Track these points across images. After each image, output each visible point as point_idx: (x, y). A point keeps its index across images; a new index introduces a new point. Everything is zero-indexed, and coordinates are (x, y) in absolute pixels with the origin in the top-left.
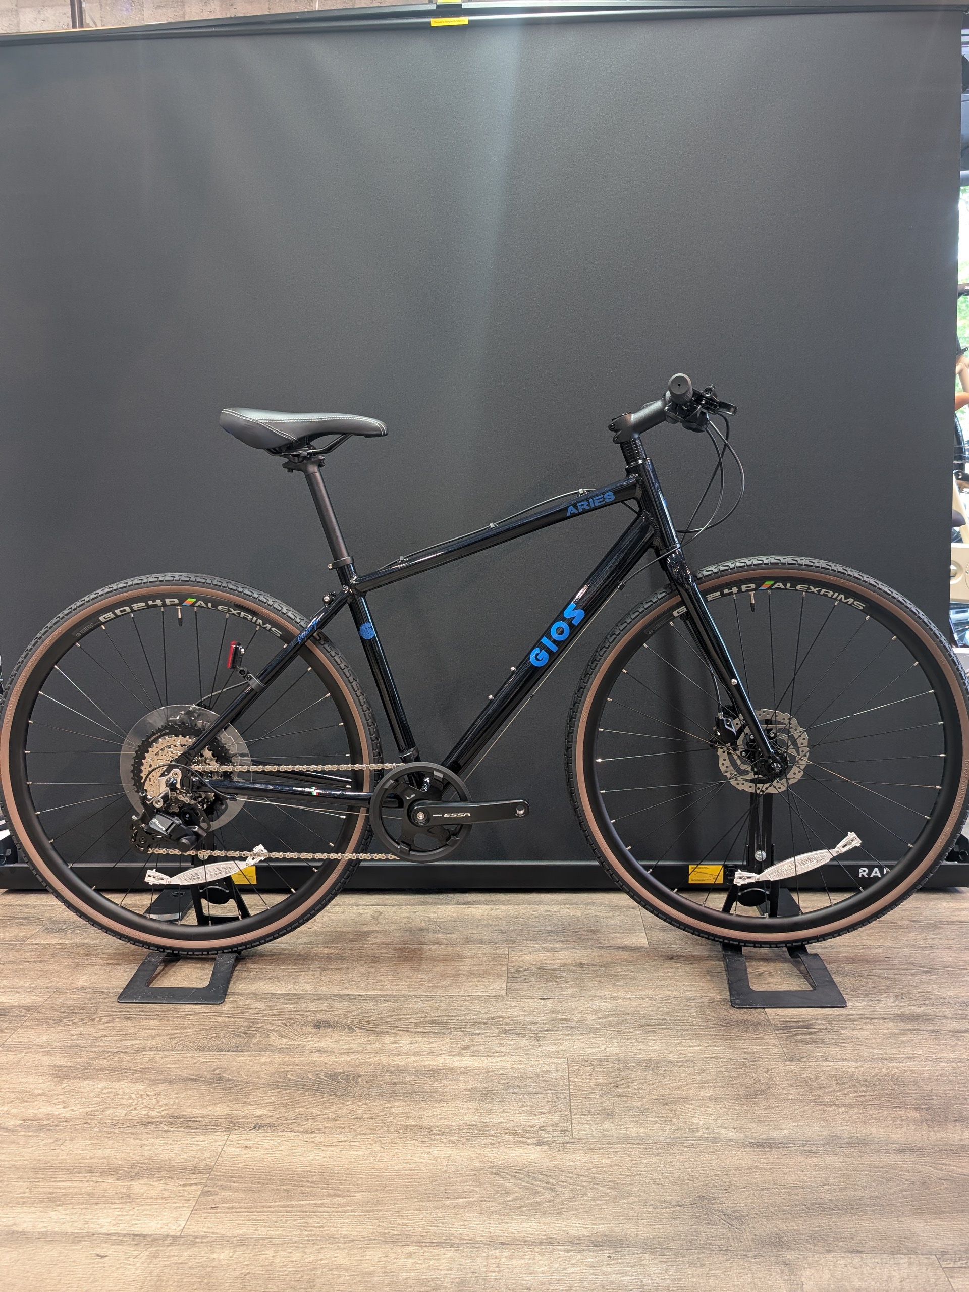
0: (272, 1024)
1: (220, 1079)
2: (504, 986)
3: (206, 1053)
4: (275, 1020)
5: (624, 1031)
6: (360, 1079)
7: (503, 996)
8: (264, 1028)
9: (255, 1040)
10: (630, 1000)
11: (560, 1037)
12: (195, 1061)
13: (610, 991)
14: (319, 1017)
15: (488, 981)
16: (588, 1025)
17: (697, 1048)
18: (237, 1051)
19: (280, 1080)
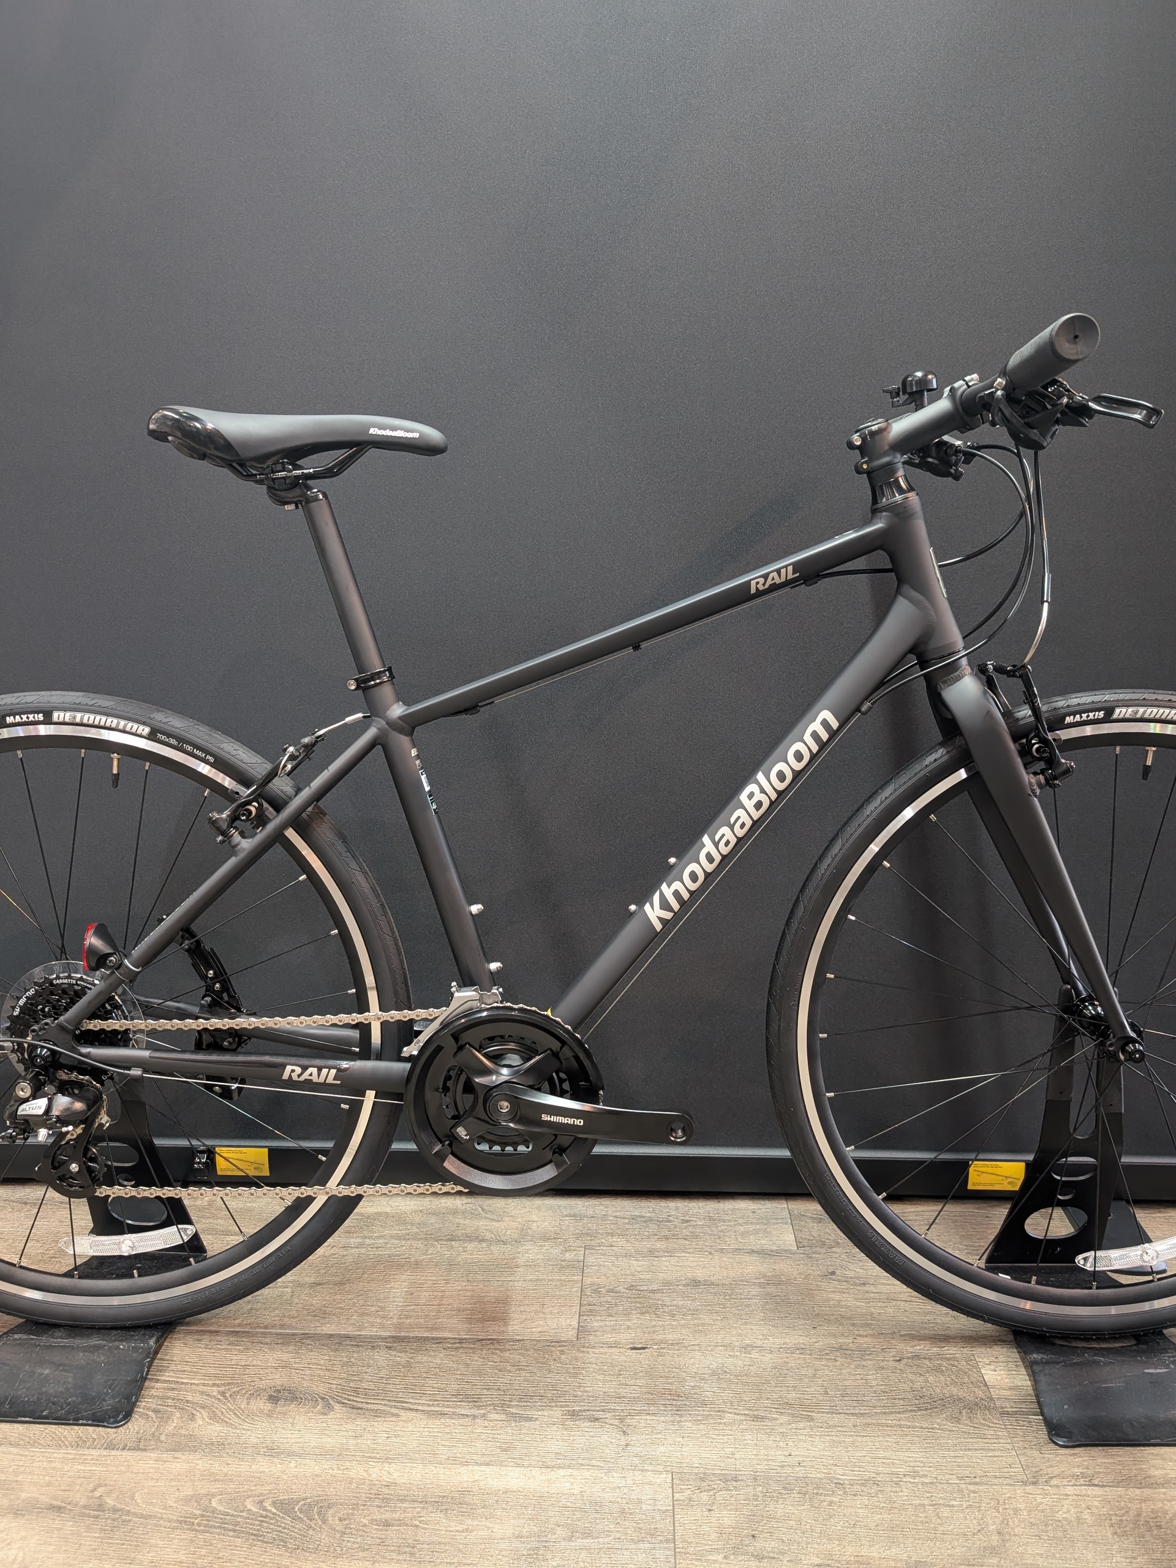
0: (202, 1393)
1: (101, 1507)
2: (575, 1323)
3: (87, 1452)
4: (208, 1385)
5: (763, 1418)
6: (331, 1512)
7: (572, 1341)
8: (188, 1401)
9: (170, 1427)
10: (771, 1353)
11: (660, 1427)
12: (66, 1468)
13: (740, 1335)
14: (278, 1379)
15: (551, 1313)
16: (704, 1404)
17: (881, 1454)
18: (137, 1449)
19: (198, 1512)
